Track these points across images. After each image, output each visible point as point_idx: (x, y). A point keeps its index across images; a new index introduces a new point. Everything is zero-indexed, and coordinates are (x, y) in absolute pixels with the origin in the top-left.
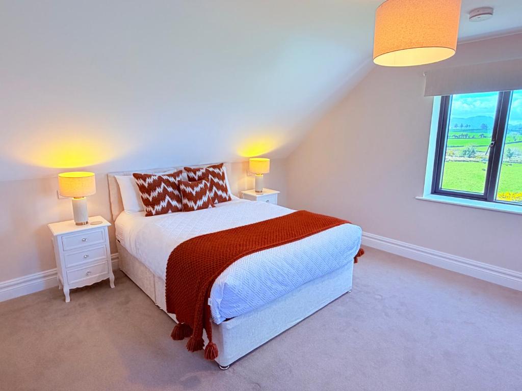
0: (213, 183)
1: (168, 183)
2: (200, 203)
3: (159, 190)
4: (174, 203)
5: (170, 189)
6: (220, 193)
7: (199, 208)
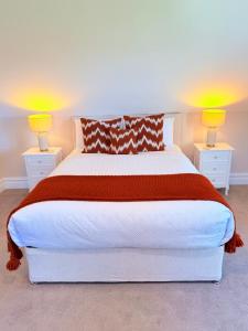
0: (144, 132)
1: (103, 128)
2: (121, 149)
3: (94, 133)
4: (103, 146)
5: (103, 134)
6: (149, 142)
7: (120, 153)
